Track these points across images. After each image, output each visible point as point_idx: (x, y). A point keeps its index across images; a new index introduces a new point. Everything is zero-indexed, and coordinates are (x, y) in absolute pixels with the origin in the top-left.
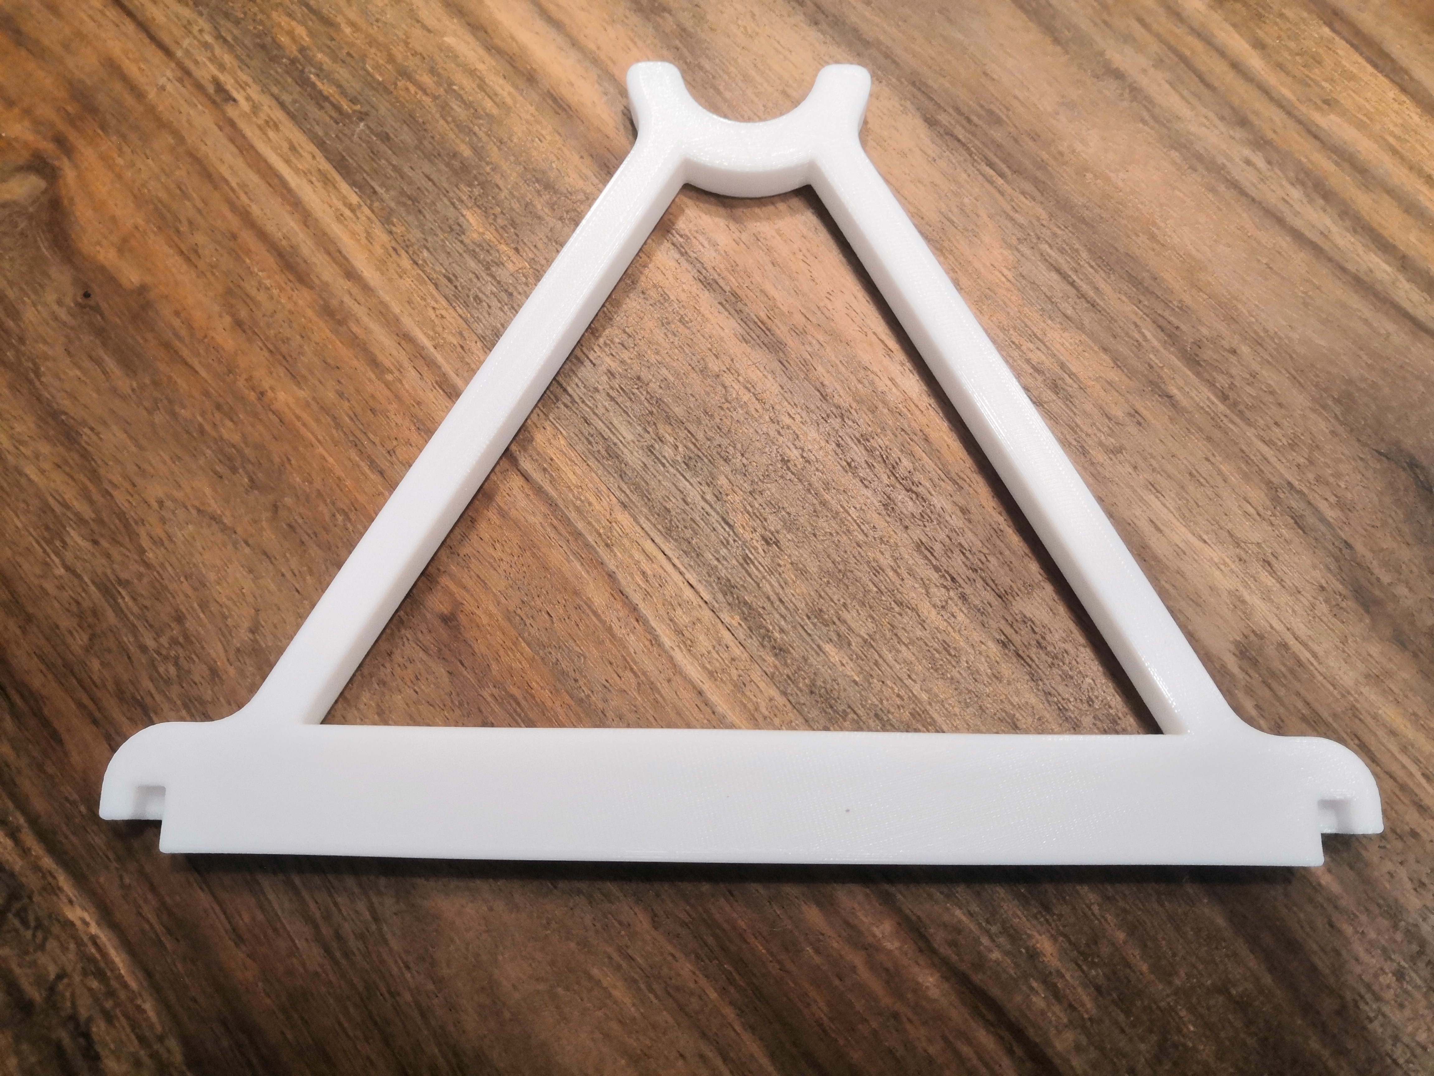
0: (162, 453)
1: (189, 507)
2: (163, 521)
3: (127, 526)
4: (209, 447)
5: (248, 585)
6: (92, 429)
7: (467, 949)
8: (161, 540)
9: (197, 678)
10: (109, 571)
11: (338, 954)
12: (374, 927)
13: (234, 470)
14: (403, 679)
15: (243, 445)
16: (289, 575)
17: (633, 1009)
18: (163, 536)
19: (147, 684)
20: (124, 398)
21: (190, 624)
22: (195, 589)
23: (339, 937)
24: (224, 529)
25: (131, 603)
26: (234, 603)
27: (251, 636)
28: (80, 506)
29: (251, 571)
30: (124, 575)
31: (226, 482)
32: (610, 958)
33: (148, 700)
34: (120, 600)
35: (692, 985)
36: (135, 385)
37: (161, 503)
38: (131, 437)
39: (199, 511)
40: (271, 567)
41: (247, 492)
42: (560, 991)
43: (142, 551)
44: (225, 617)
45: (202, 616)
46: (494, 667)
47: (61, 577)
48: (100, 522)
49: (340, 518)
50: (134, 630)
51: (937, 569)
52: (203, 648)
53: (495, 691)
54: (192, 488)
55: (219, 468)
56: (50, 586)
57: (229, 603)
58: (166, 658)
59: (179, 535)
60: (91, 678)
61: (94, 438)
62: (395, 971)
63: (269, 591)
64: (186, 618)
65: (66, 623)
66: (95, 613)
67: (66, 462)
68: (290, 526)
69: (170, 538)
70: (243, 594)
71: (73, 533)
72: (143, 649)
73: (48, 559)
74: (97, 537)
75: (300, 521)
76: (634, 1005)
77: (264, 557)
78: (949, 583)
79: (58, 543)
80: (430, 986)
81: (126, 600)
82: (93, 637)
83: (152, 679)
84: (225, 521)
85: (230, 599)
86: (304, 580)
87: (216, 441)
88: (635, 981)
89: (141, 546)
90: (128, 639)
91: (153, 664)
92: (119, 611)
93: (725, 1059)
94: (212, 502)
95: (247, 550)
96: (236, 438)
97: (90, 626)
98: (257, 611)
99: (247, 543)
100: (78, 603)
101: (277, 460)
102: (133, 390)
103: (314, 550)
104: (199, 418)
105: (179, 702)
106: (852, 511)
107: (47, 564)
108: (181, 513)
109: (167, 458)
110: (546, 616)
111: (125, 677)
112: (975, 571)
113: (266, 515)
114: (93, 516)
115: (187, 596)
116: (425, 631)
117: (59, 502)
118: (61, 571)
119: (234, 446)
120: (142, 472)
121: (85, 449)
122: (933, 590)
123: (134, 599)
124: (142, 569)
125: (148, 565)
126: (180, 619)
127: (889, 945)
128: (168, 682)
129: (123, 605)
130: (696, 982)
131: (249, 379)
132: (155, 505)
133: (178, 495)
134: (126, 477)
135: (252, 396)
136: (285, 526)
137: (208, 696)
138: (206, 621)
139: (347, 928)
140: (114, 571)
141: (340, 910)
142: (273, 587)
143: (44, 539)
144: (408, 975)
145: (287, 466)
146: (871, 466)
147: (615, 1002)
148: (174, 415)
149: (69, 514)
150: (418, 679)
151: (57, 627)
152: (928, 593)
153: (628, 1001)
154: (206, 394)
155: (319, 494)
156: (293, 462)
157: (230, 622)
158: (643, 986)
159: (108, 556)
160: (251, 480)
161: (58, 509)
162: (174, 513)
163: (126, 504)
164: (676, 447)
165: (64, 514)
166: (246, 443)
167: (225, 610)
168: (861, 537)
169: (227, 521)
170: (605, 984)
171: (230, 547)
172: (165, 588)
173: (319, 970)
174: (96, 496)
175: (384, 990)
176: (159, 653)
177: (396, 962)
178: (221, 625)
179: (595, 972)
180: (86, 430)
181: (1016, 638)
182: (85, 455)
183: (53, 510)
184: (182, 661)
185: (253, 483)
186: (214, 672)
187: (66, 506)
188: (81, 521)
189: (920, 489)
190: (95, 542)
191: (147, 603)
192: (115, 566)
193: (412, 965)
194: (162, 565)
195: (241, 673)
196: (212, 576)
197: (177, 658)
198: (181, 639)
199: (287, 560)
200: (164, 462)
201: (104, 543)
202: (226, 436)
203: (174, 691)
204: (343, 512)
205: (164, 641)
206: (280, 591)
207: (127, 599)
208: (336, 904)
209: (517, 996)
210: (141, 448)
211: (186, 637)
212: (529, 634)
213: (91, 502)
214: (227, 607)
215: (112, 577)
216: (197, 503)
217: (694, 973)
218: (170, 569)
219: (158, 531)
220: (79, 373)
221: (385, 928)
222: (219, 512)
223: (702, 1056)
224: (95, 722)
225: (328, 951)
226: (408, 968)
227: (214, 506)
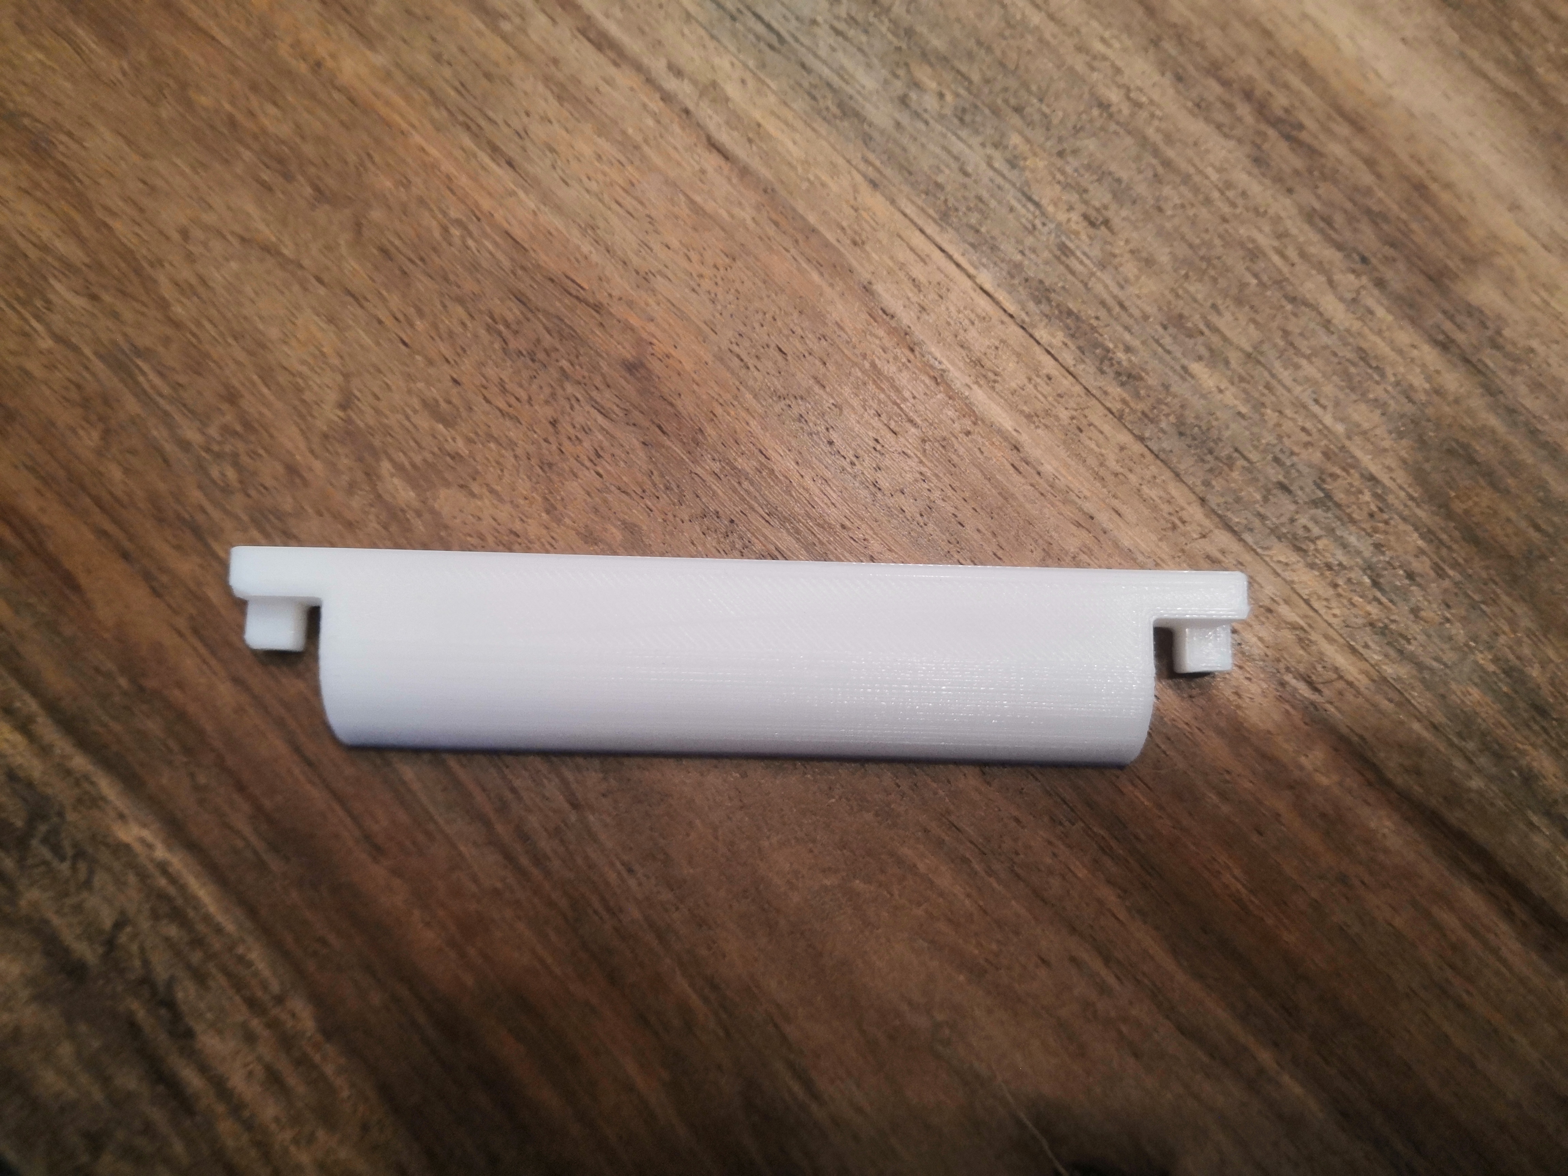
0: (178, 161)
1: (229, 237)
2: (190, 258)
3: (138, 271)
4: (248, 147)
5: (328, 339)
6: (70, 134)
7: (716, 838)
8: (191, 286)
9: (269, 482)
10: (120, 339)
11: (525, 861)
12: (573, 817)
13: (288, 177)
14: (577, 458)
15: (298, 140)
16: (389, 322)
17: (967, 902)
18: (194, 281)
19: (196, 495)
20: (113, 85)
21: (249, 404)
22: (251, 353)
23: (524, 836)
24: (284, 262)
25: (157, 381)
26: (312, 369)
27: (341, 414)
28: (66, 247)
29: (331, 320)
30: (144, 341)
31: (281, 196)
32: (926, 831)
33: (200, 518)
34: (141, 379)
35: (1048, 860)
36: (125, 65)
37: (185, 234)
38: (129, 143)
39: (243, 240)
40: (359, 311)
41: (313, 207)
42: (858, 885)
43: (164, 305)
44: (299, 390)
45: (265, 391)
46: (709, 430)
47: (50, 352)
48: (99, 267)
49: (456, 232)
50: (166, 418)
51: (1339, 247)
52: (271, 436)
53: (716, 467)
54: (229, 208)
55: (266, 176)
56: (33, 366)
57: (304, 369)
58: (219, 456)
59: (217, 278)
60: (111, 494)
61: (74, 146)
62: (612, 877)
63: (361, 346)
64: (242, 396)
65: (65, 417)
66: (106, 400)
67: (37, 185)
68: (384, 251)
69: (203, 281)
70: (323, 354)
71: (58, 286)
72: (185, 445)
73: (27, 328)
74: (95, 290)
75: (397, 242)
76: (968, 896)
77: (349, 299)
78: (1358, 266)
79: (39, 303)
80: (666, 896)
81: (150, 378)
82: (106, 433)
83: (200, 487)
84: (286, 252)
85: (304, 362)
86: (412, 325)
87: (256, 137)
88: (965, 861)
89: (163, 299)
90: (159, 433)
91: (201, 467)
92: (142, 395)
93: (1107, 960)
94: (262, 227)
95: (322, 291)
96: (285, 130)
97: (101, 419)
98: (347, 376)
99: (319, 280)
100: (79, 387)
101: (352, 158)
102: (124, 74)
103: (423, 284)
104: (227, 107)
105: (245, 518)
106: (1210, 171)
107: (26, 335)
108: (217, 246)
109: (187, 170)
110: (777, 354)
111: (162, 487)
112: (1393, 245)
113: (344, 239)
114: (87, 260)
115: (238, 363)
116: (602, 386)
117: (34, 245)
118: (46, 343)
119: (283, 142)
120: (153, 190)
121: (63, 164)
122: (1338, 277)
123: (161, 375)
124: (169, 331)
125: (177, 325)
126: (232, 397)
127: (1324, 781)
128: (227, 490)
129: (146, 386)
130: (1055, 855)
131: (296, 44)
132: (176, 236)
133: (209, 218)
134: (129, 200)
135: (303, 68)
136: (375, 251)
137: (287, 504)
138: (272, 398)
139: (533, 821)
140: (125, 335)
141: (519, 798)
142: (368, 341)
143: (18, 298)
144: (632, 882)
145: (369, 165)
146: (1230, 107)
147: (941, 894)
148: (189, 105)
149: (50, 259)
150: (599, 456)
151: (53, 424)
152: (1331, 282)
153: (958, 890)
154: (235, 71)
155: (421, 201)
156: (377, 158)
157: (308, 396)
158: (977, 867)
159: (115, 315)
160: (317, 189)
161: (33, 254)
162: (205, 245)
163: (135, 240)
164: (941, 96)
165: (42, 260)
166: (303, 138)
167: (300, 381)
168: (1226, 209)
169: (288, 251)
170: (922, 867)
171: (296, 288)
172: (207, 355)
173: (499, 885)
174: (87, 231)
175: (597, 904)
176: (208, 450)
177: (612, 864)
178: (297, 403)
179: (906, 851)
180: (64, 138)
181: (1460, 337)
182: (64, 173)
183: (26, 256)
184: (245, 459)
185: (321, 194)
186: (292, 470)
187: (44, 248)
188: (68, 267)
189: (1304, 136)
190: (94, 297)
191: (182, 379)
192: (130, 331)
193: (636, 867)
194: (199, 324)
195: (333, 467)
196: (274, 333)
197: (235, 455)
198: (239, 428)
199: (384, 300)
200: (182, 174)
201: (107, 298)
202: (271, 128)
203: (237, 503)
204: (458, 223)
205: (213, 431)
206: (378, 344)
207: (152, 376)
208: (513, 790)
209: (795, 898)
210: (145, 156)
211: (247, 425)
212: (755, 379)
213: (82, 241)
214: (301, 375)
215: (126, 347)
216: (238, 229)
217: (1050, 843)
218: (208, 326)
219: (186, 274)
220: (41, 56)
221: (591, 818)
222: (274, 239)
223: (1073, 960)
224: (125, 556)
225: (509, 857)
226: (630, 871)
227: (267, 232)
